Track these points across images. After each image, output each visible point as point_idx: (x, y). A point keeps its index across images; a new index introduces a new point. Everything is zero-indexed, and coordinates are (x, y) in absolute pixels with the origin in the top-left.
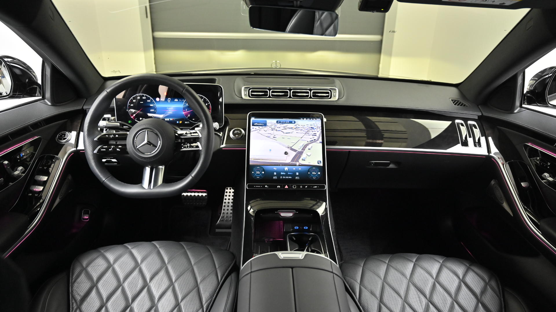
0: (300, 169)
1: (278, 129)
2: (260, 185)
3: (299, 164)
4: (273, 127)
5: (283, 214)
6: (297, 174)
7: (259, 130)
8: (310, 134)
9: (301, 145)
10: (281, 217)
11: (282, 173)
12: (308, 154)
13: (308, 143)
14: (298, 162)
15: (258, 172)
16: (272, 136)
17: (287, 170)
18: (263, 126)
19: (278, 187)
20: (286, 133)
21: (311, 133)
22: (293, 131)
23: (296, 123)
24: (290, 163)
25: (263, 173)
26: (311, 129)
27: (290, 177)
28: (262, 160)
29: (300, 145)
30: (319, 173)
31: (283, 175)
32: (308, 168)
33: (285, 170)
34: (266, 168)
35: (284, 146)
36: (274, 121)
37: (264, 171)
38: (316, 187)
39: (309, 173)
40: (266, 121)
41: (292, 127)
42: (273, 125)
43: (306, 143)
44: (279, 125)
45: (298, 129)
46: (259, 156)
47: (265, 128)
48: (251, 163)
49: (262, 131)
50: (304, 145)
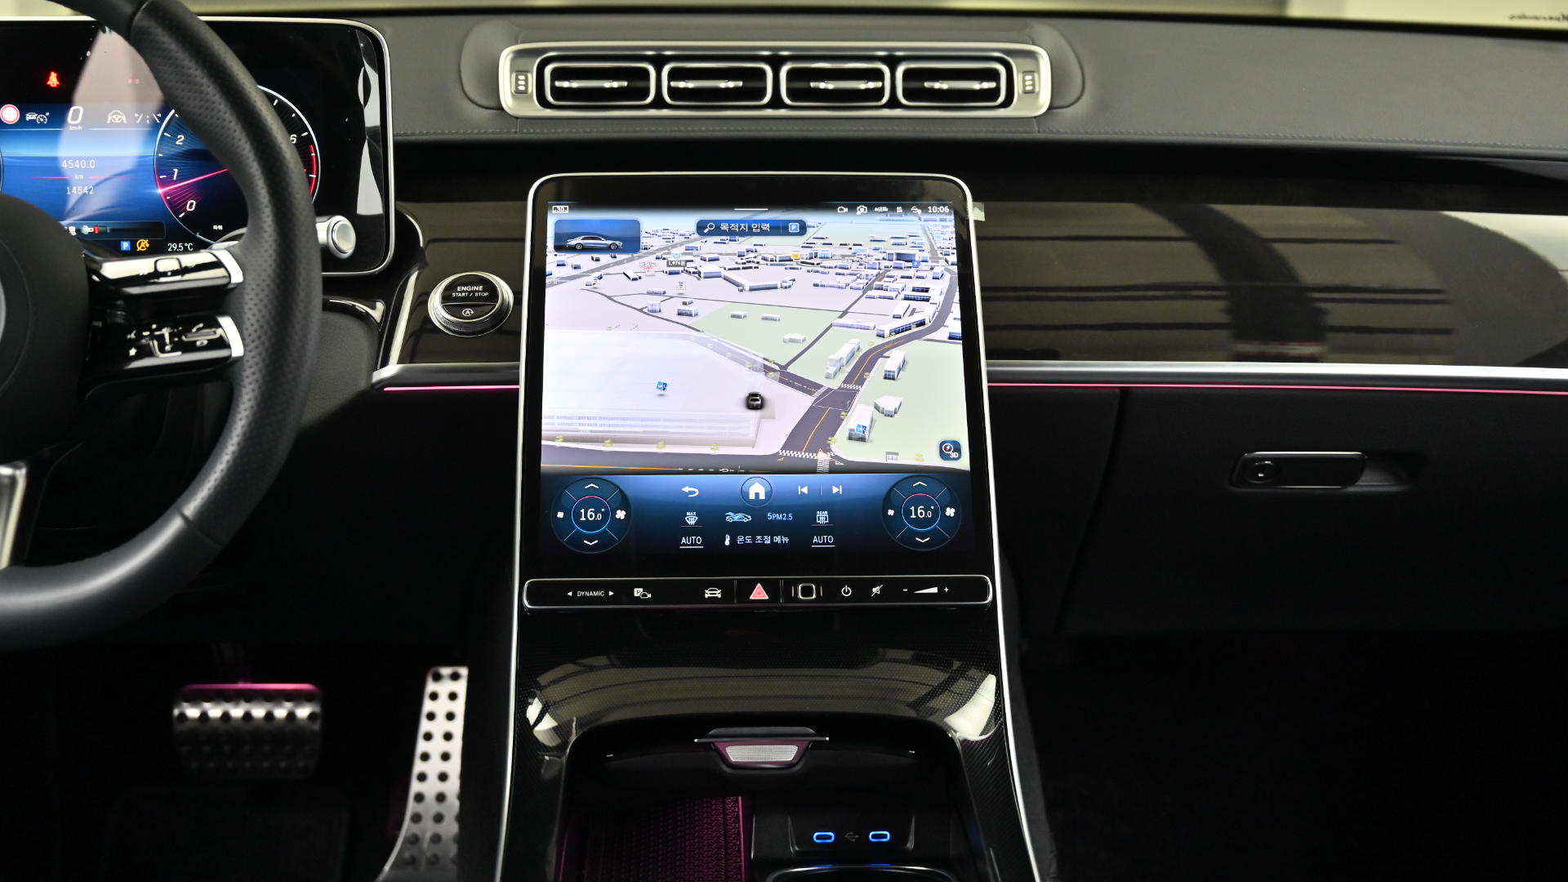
0: (835, 490)
1: (706, 268)
2: (604, 587)
3: (831, 463)
4: (677, 254)
5: (737, 753)
6: (822, 517)
7: (597, 274)
8: (893, 294)
9: (844, 352)
10: (726, 768)
11: (733, 517)
12: (881, 405)
13: (881, 341)
14: (827, 450)
15: (591, 514)
16: (670, 309)
17: (762, 497)
18: (618, 250)
19: (708, 594)
20: (752, 289)
21: (897, 284)
22: (792, 274)
23: (810, 231)
24: (776, 455)
25: (621, 514)
26: (896, 262)
27: (778, 539)
28: (615, 441)
29: (837, 356)
30: (950, 512)
31: (736, 529)
32: (885, 481)
33: (752, 497)
34: (635, 485)
35: (739, 359)
36: (684, 222)
37: (624, 503)
38: (934, 590)
39: (891, 512)
40: (637, 224)
41: (790, 253)
42: (674, 246)
43: (870, 342)
44: (709, 245)
45: (825, 263)
46: (595, 418)
47: (632, 265)
48: (547, 464)
49: (612, 283)
50: (861, 354)
